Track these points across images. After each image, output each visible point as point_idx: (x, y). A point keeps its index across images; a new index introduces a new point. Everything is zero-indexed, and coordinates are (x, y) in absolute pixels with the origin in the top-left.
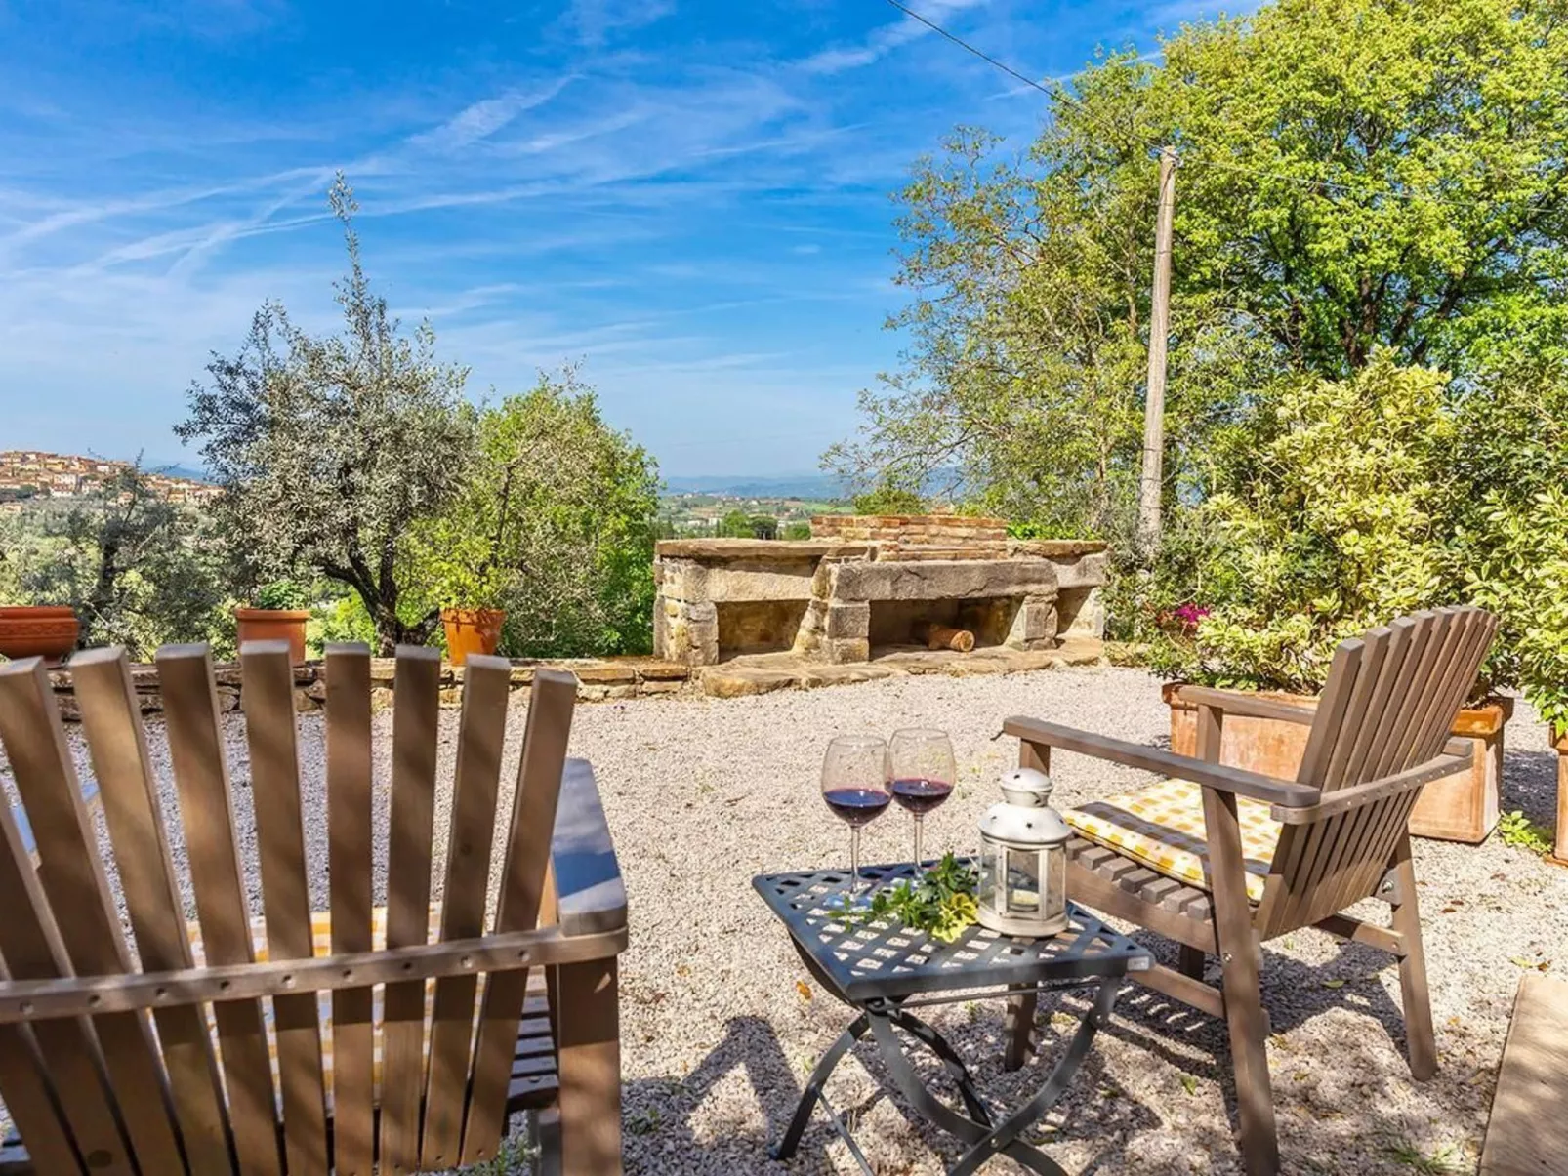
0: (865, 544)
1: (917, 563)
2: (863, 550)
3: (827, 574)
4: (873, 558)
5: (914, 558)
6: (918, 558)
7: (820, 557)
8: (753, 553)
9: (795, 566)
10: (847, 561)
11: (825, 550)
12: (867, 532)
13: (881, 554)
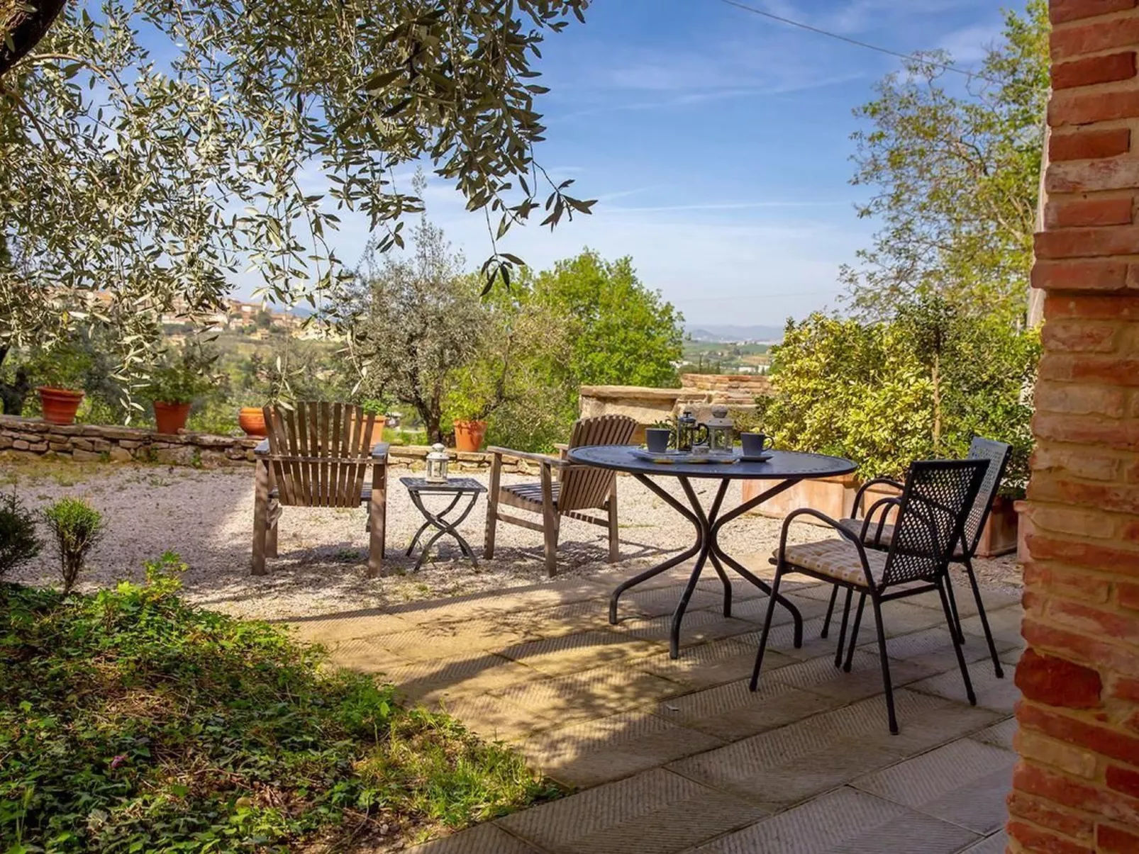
0: (706, 392)
1: (739, 406)
2: (703, 396)
3: (679, 409)
4: (710, 401)
5: (738, 402)
6: (740, 403)
7: (675, 400)
8: (632, 396)
9: (660, 405)
10: (692, 402)
11: (678, 396)
12: (709, 385)
13: (715, 400)
